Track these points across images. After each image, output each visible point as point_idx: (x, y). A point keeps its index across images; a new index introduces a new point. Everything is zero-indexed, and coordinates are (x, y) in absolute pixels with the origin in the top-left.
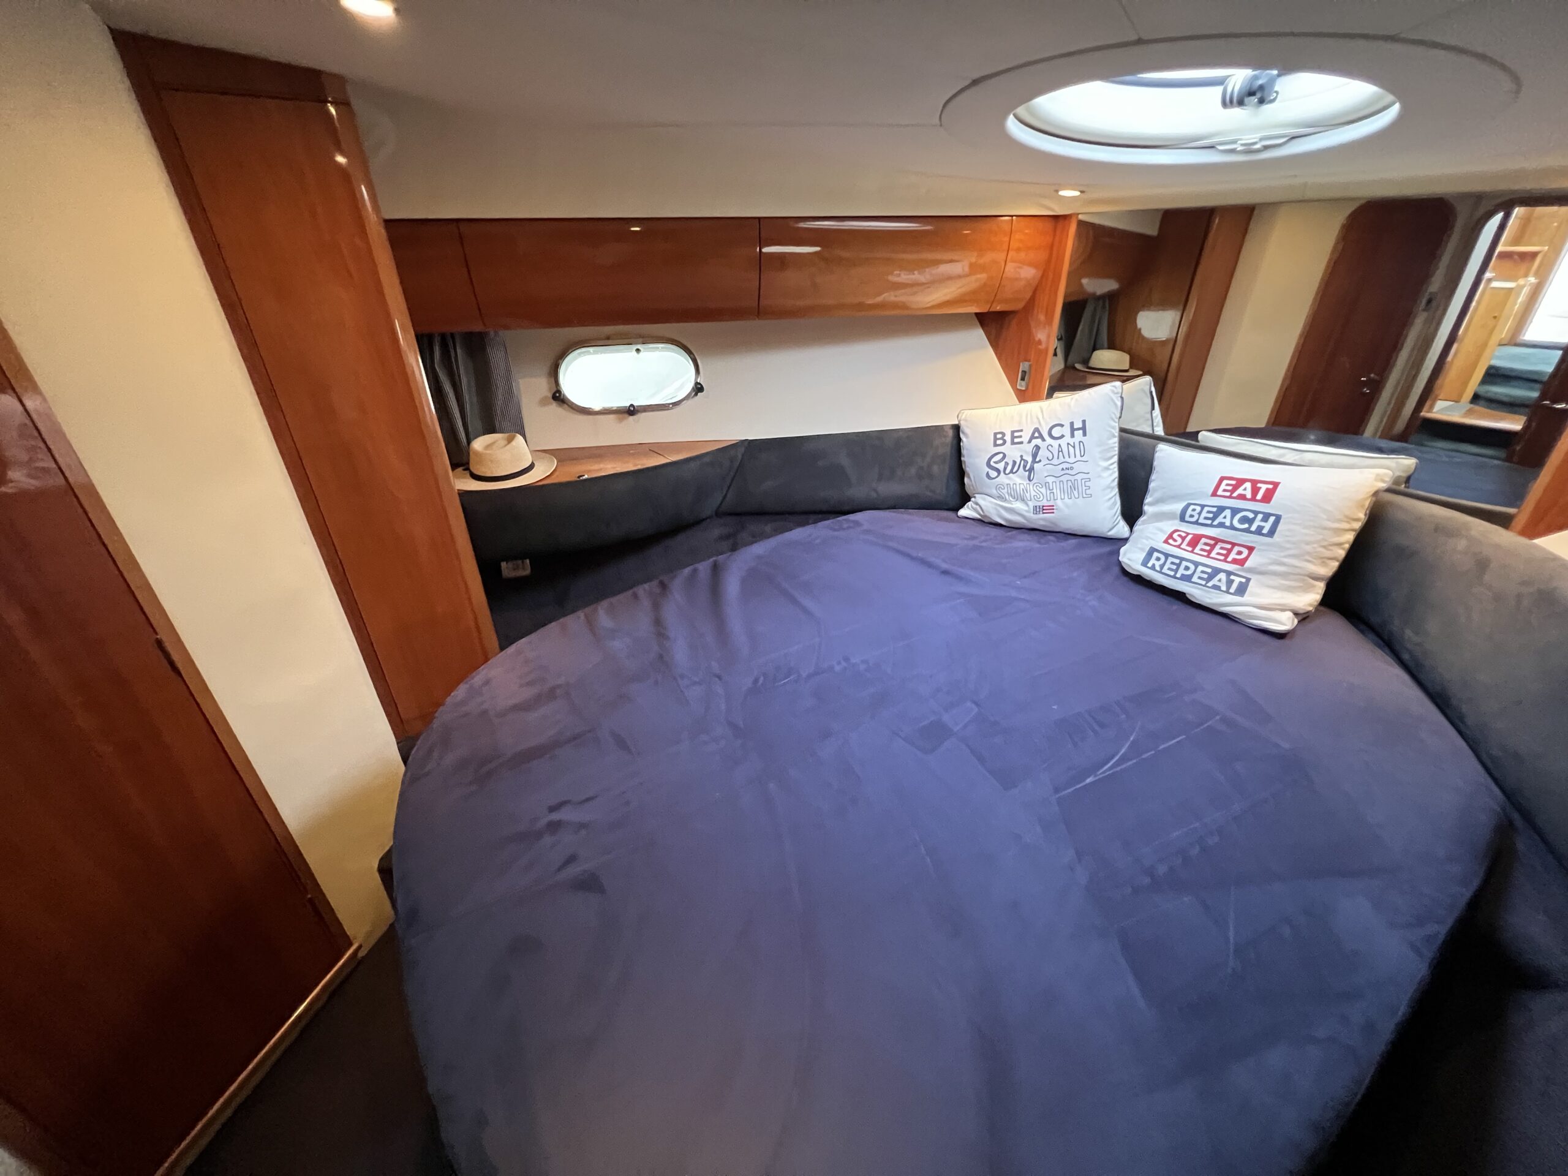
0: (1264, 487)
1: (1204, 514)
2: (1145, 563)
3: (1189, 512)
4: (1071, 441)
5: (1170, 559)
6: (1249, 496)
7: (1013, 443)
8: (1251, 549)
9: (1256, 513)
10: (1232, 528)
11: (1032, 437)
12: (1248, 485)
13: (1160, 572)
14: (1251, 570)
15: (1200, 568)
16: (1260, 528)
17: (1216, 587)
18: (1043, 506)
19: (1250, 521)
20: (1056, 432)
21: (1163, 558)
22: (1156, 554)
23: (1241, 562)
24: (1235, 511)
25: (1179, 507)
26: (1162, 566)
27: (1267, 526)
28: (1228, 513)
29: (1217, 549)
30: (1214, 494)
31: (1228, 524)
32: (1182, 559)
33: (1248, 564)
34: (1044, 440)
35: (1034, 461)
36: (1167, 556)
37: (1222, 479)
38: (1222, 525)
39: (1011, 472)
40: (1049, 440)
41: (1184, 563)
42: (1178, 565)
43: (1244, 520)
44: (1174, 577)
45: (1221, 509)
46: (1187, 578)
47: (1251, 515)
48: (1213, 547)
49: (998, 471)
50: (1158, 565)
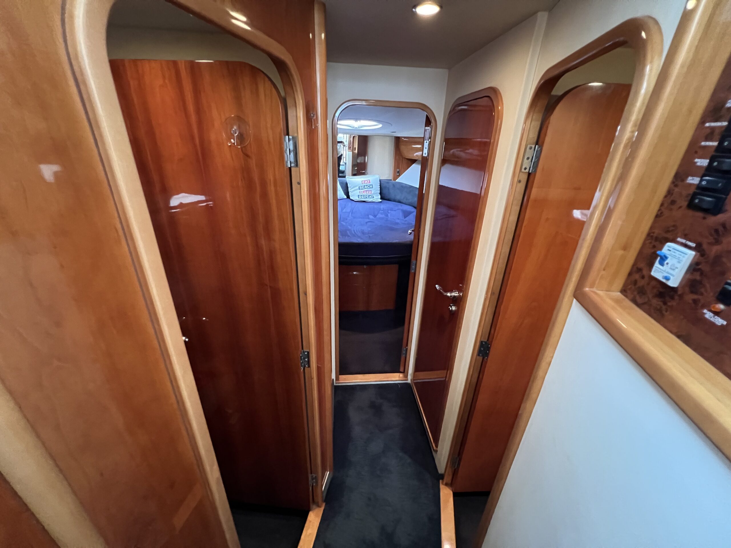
0: (368, 181)
1: (363, 187)
2: (359, 198)
3: (360, 188)
5: (362, 196)
6: (367, 183)
8: (371, 191)
9: (369, 185)
10: (368, 188)
12: (366, 181)
13: (362, 198)
14: (373, 194)
16: (371, 187)
17: (370, 198)
19: (369, 186)
21: (361, 196)
22: (360, 196)
24: (367, 185)
25: (357, 188)
27: (372, 186)
28: (366, 186)
29: (367, 193)
30: (362, 184)
32: (364, 195)
33: (372, 193)
36: (361, 195)
37: (362, 181)
38: (366, 188)
41: (365, 196)
42: (364, 196)
44: (364, 198)
45: (365, 186)
46: (366, 198)
48: (366, 192)
50: (361, 197)
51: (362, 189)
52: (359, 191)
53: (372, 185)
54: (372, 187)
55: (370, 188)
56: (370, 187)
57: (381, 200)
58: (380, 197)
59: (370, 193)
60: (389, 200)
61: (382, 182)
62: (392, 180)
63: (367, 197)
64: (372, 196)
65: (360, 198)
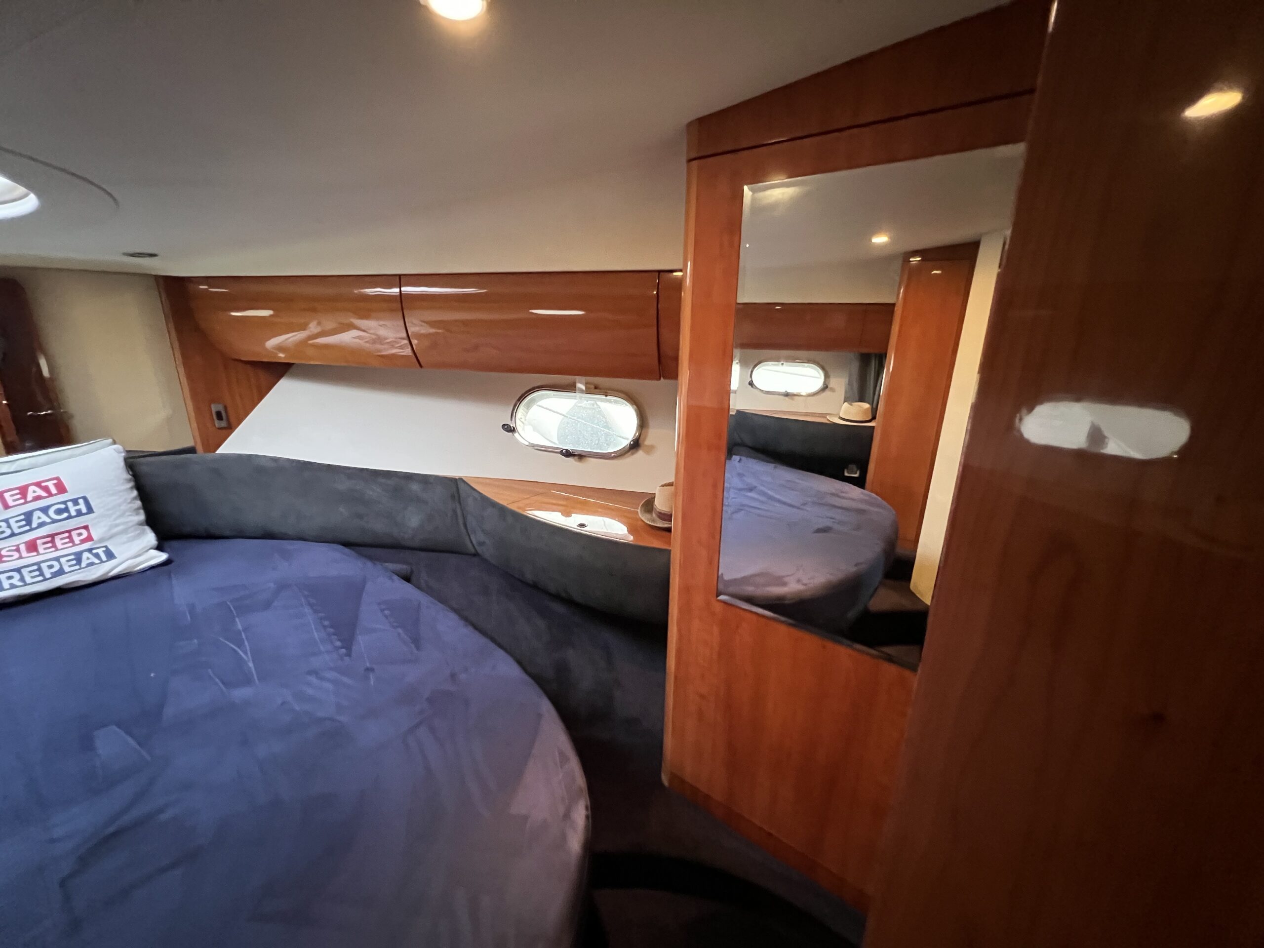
0: (50, 484)
1: (15, 525)
5: (25, 570)
6: (44, 495)
8: (86, 528)
9: (65, 503)
10: (54, 521)
12: (33, 488)
13: (26, 584)
14: (101, 540)
15: (63, 560)
16: (78, 511)
19: (66, 510)
21: (16, 575)
22: (4, 576)
23: (89, 538)
24: (45, 510)
26: (22, 580)
27: (82, 507)
28: (38, 514)
29: (59, 542)
30: (5, 508)
31: (48, 520)
32: (39, 563)
33: (96, 537)
36: (17, 570)
38: (41, 525)
41: (45, 564)
42: (40, 569)
43: (59, 512)
44: (45, 579)
45: (28, 514)
46: (61, 572)
47: (63, 506)
48: (53, 541)
50: (14, 581)
51: (13, 535)
53: (85, 499)
54: (84, 510)
55: (70, 517)
56: (73, 511)
57: (163, 557)
58: (150, 538)
59: (83, 541)
60: (210, 536)
61: (145, 466)
62: (199, 448)
63: (67, 569)
64: (100, 551)
65: (13, 586)
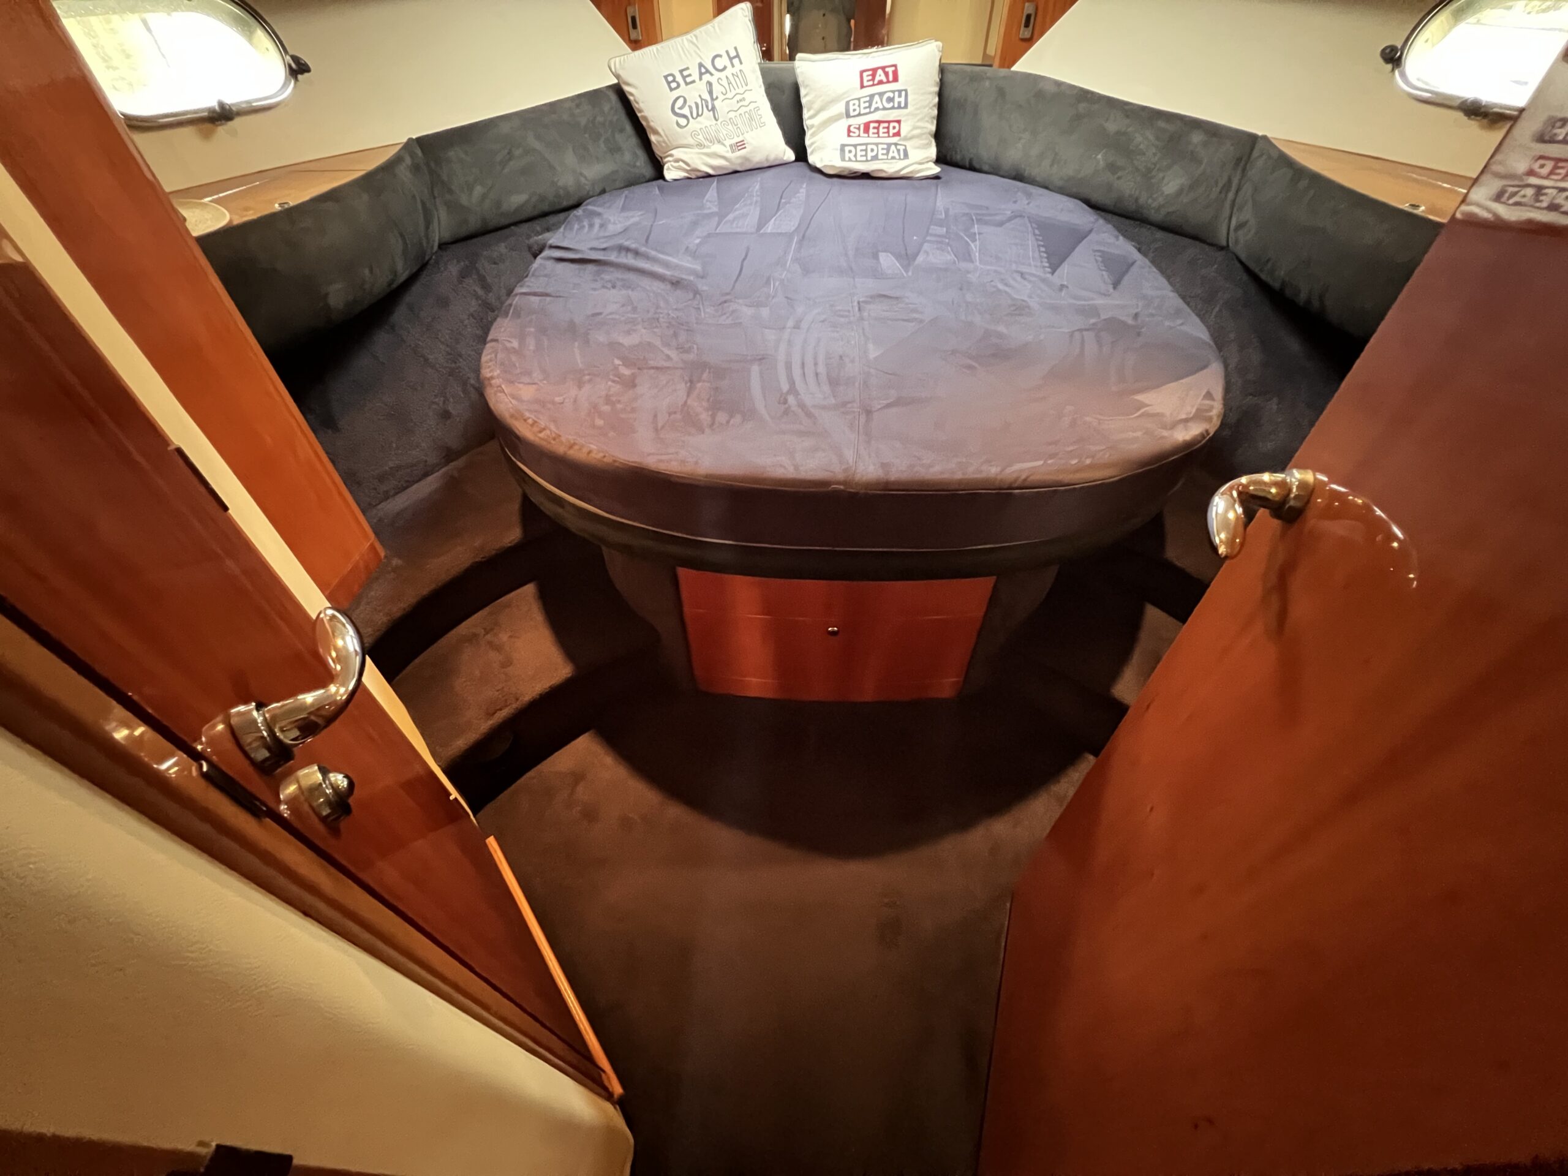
0: (890, 70)
1: (863, 105)
2: (843, 159)
3: (851, 108)
4: (734, 70)
5: (859, 148)
6: (885, 80)
7: (687, 84)
8: (899, 122)
9: (893, 92)
10: (885, 109)
11: (701, 74)
12: (880, 72)
13: (856, 161)
14: (906, 139)
15: (880, 147)
16: (899, 103)
17: (893, 158)
18: (737, 143)
19: (893, 99)
20: (719, 62)
21: (852, 149)
22: (847, 149)
23: (898, 134)
24: (881, 94)
25: (840, 108)
26: (855, 156)
27: (902, 99)
28: (877, 98)
29: (881, 130)
30: (862, 87)
31: (881, 107)
32: (866, 144)
33: (903, 133)
34: (712, 74)
35: (713, 99)
36: (855, 146)
37: (862, 73)
38: (877, 109)
39: (698, 115)
40: (717, 74)
41: (870, 147)
42: (866, 150)
43: (890, 100)
44: (867, 161)
45: (872, 96)
46: (875, 158)
47: (891, 95)
48: (878, 128)
49: (684, 116)
50: (852, 155)
51: (859, 115)
52: (844, 123)
53: (906, 91)
54: (903, 105)
55: (893, 108)
56: (897, 100)
57: (936, 170)
58: (932, 152)
60: (972, 168)
62: (997, 62)
63: (880, 157)
64: (901, 148)
65: (850, 160)
